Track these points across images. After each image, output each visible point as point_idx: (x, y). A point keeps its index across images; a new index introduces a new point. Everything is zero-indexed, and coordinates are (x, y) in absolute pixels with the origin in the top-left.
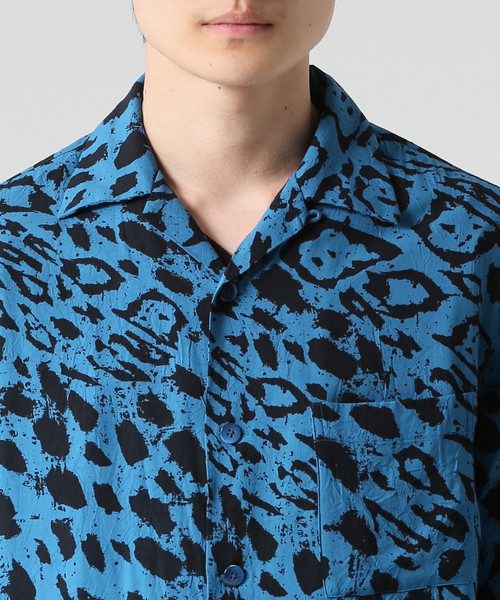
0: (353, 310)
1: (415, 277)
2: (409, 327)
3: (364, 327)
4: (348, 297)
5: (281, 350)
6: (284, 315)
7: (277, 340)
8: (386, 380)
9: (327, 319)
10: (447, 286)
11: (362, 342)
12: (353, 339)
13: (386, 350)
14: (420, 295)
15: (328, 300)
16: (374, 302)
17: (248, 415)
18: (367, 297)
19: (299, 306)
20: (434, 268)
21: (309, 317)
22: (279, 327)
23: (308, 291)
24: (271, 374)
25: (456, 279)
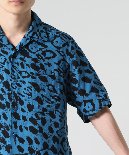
0: (39, 58)
1: (51, 51)
2: (50, 61)
3: (41, 61)
4: (38, 55)
5: (25, 65)
6: (26, 59)
7: (24, 63)
8: (45, 71)
9: (34, 59)
10: (57, 53)
11: (41, 64)
12: (39, 63)
13: (45, 66)
14: (52, 55)
15: (34, 56)
16: (43, 56)
17: (19, 78)
18: (42, 55)
19: (29, 57)
20: (54, 50)
21: (30, 59)
22: (25, 61)
23: (30, 54)
24: (23, 70)
25: (59, 52)
